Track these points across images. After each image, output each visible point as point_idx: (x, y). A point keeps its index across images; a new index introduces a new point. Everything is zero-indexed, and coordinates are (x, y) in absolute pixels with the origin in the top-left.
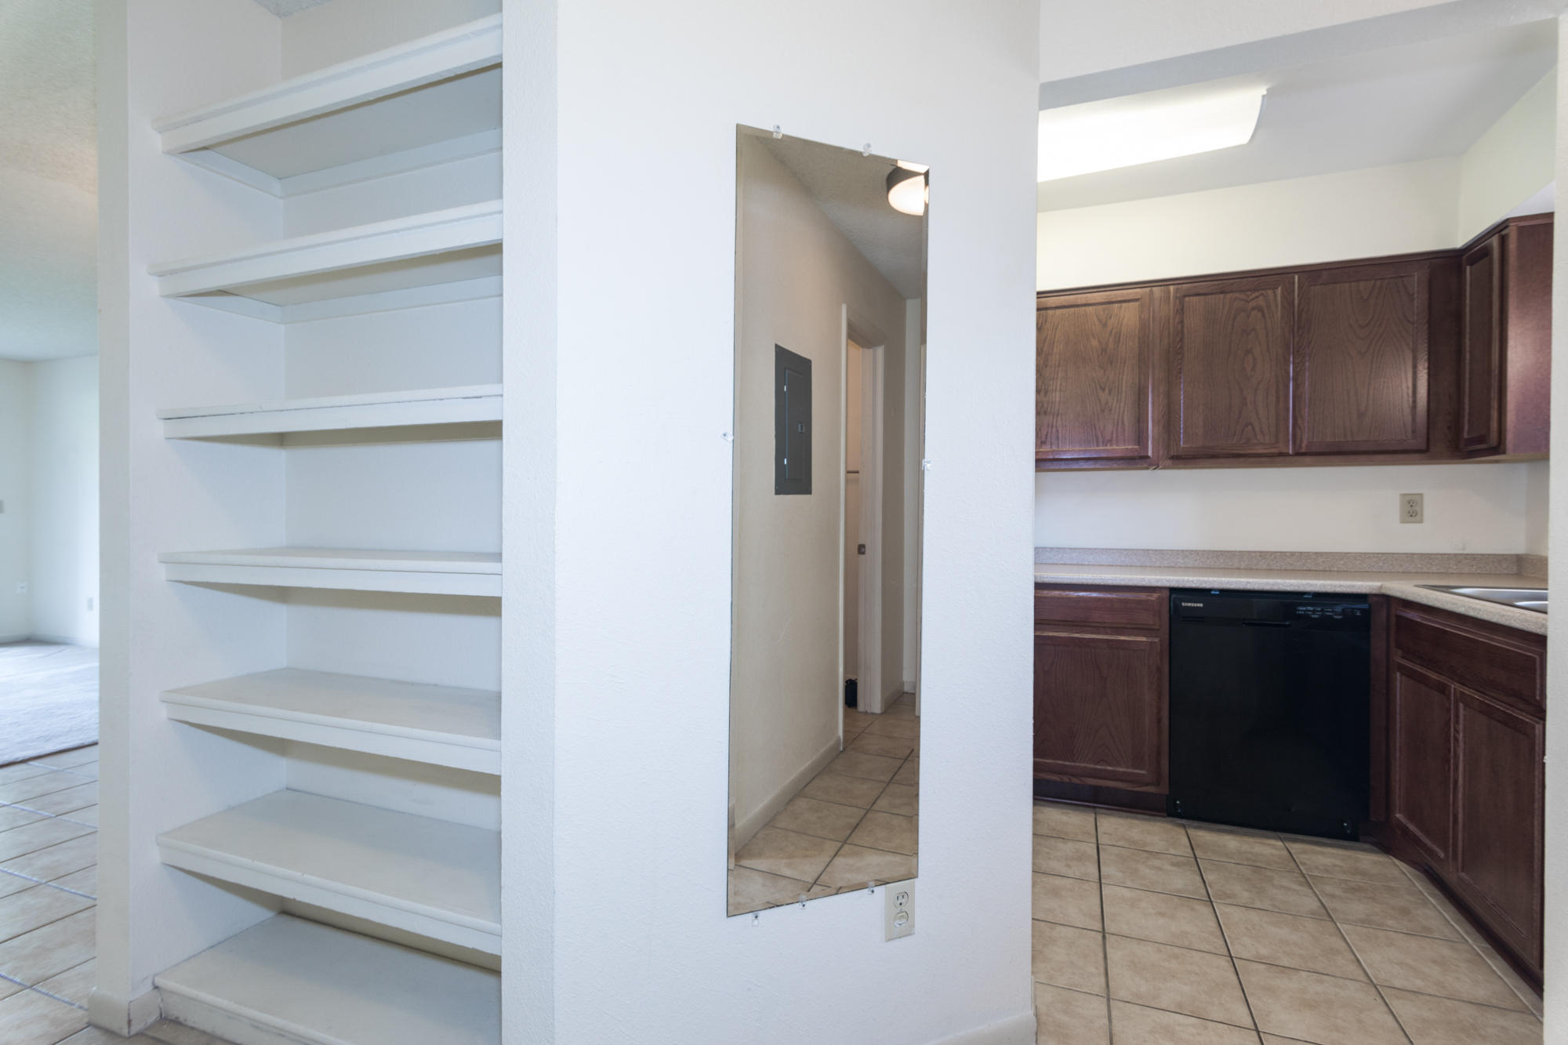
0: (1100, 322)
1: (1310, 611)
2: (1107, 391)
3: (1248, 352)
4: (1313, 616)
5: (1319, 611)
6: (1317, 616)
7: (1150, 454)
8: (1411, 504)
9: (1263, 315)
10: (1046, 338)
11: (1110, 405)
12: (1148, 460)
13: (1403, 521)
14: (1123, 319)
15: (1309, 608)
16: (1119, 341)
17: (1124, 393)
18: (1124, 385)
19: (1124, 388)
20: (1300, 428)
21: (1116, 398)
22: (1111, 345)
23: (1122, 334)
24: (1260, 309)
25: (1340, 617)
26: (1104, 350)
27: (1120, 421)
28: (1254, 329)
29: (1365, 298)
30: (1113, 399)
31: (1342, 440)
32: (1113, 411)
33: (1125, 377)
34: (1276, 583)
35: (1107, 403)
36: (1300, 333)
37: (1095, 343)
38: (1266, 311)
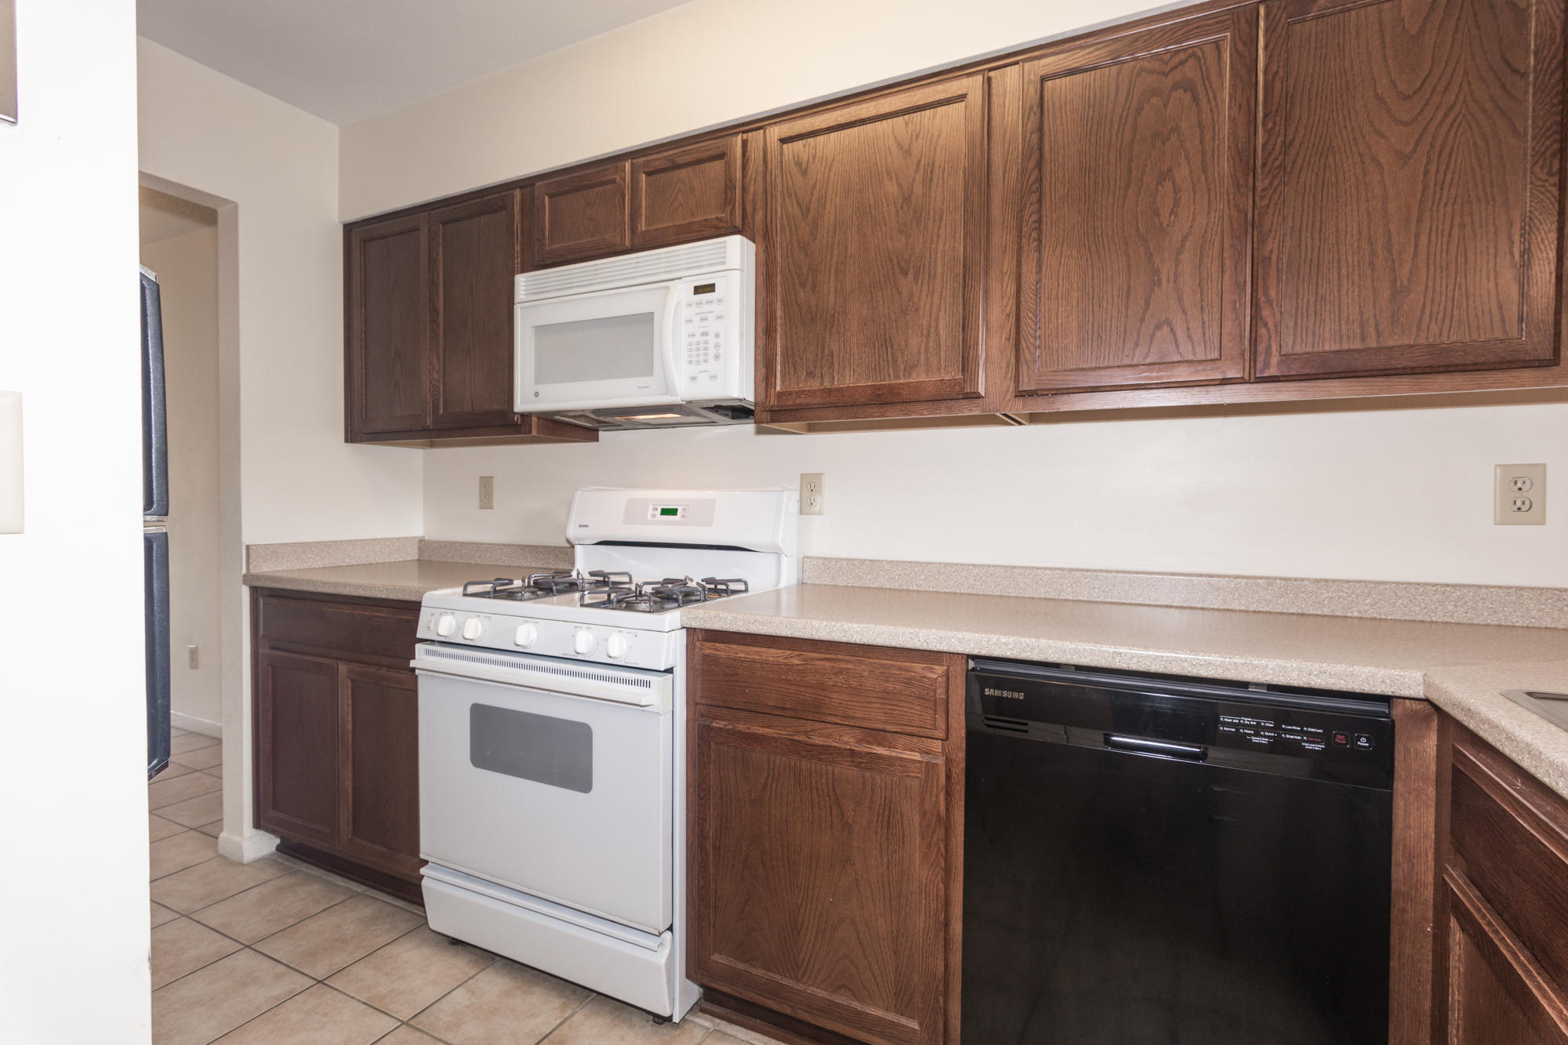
0: (902, 148)
1: (1249, 727)
2: (911, 276)
3: (1165, 175)
4: (1255, 740)
5: (1269, 729)
6: (1264, 741)
7: (982, 390)
8: (1519, 485)
9: (1195, 99)
10: (814, 187)
11: (916, 299)
12: (980, 401)
13: (1502, 521)
14: (939, 136)
15: (1247, 720)
16: (931, 179)
17: (939, 277)
18: (939, 263)
19: (939, 269)
20: (1266, 325)
21: (925, 288)
22: (918, 189)
23: (937, 164)
24: (1188, 86)
25: (1318, 747)
26: (907, 199)
27: (932, 330)
28: (1176, 129)
29: (1413, 32)
30: (921, 291)
31: (1357, 345)
32: (921, 313)
33: (940, 247)
34: (1176, 660)
35: (912, 295)
36: (1270, 125)
37: (891, 188)
38: (1200, 88)
